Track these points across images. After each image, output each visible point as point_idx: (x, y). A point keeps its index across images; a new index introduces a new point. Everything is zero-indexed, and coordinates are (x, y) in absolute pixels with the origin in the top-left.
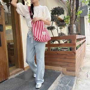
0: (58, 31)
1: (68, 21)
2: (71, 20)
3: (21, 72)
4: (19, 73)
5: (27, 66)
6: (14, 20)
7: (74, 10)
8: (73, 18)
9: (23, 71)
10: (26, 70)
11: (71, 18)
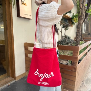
0: (61, 33)
1: (76, 20)
2: (80, 19)
3: (12, 83)
4: (8, 84)
5: (19, 75)
6: (6, 20)
7: (84, 7)
8: (82, 17)
9: (14, 81)
10: (17, 80)
11: (80, 17)
